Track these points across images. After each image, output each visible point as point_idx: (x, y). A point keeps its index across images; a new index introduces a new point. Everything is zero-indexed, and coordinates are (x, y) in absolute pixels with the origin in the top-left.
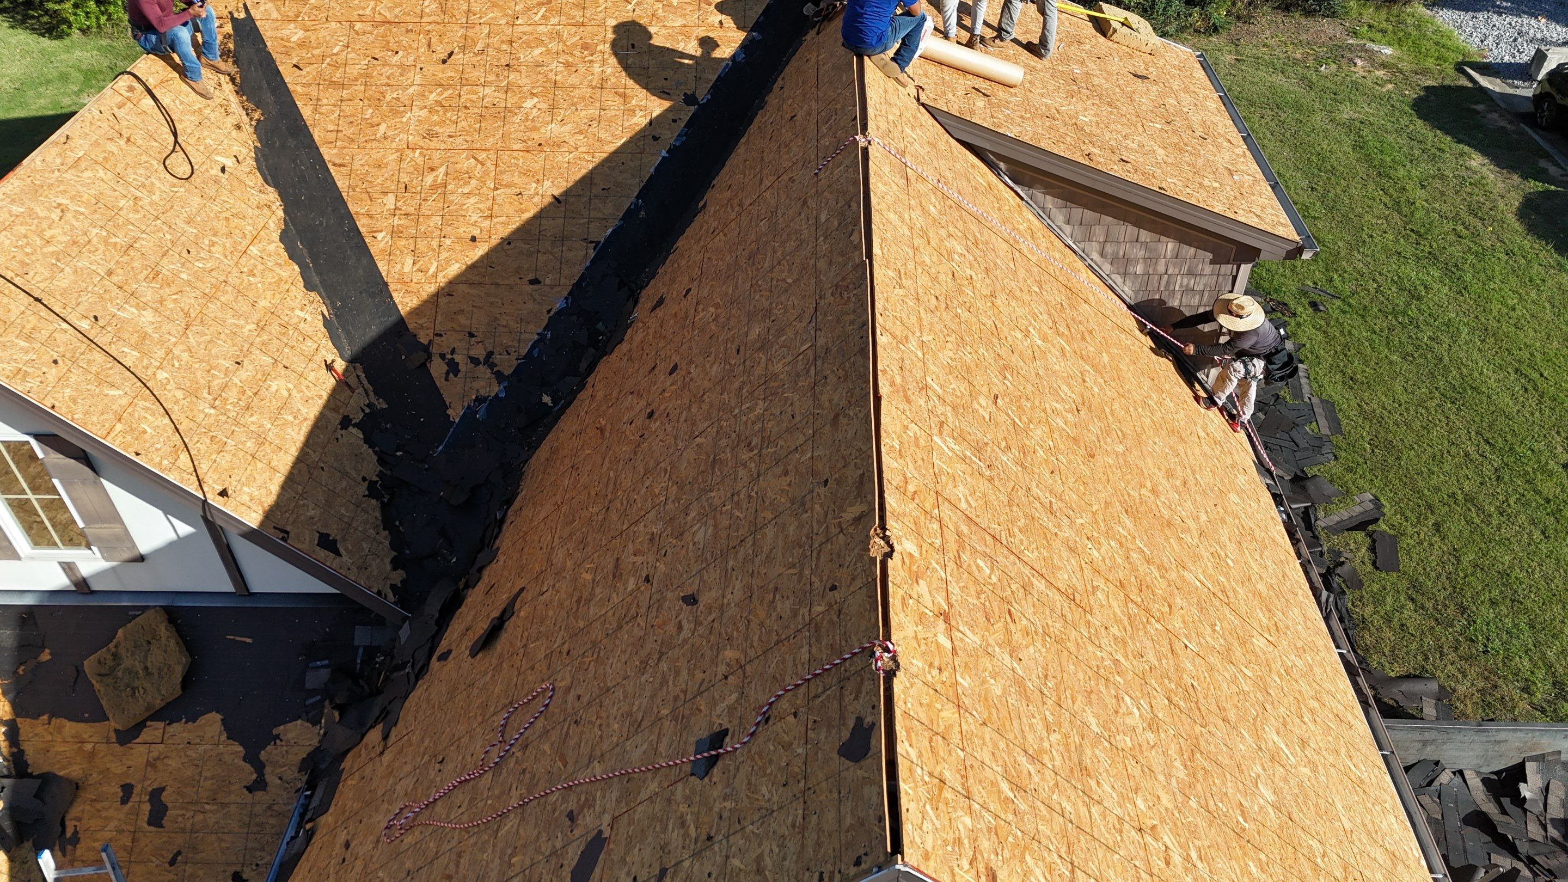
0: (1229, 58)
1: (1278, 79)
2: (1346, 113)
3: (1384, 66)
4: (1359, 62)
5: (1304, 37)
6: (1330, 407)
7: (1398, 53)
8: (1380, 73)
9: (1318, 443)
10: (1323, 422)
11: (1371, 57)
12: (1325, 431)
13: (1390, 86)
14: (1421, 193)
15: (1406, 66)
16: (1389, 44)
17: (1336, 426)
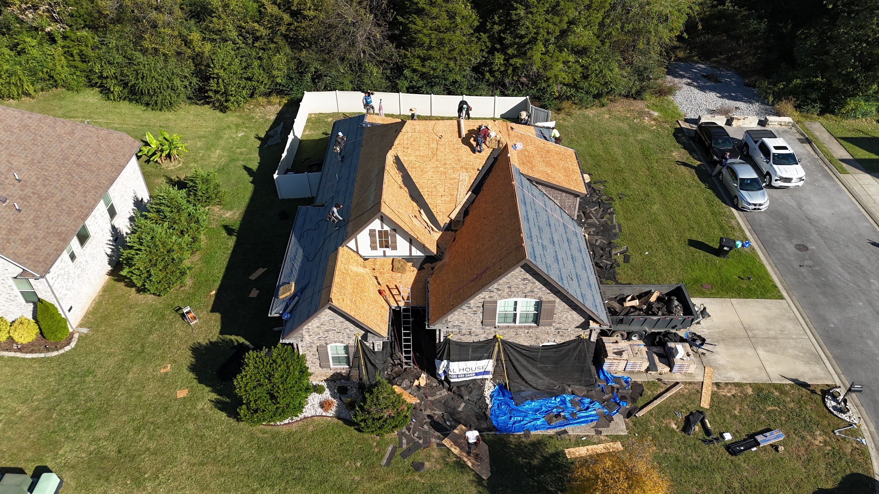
0: (607, 116)
1: (621, 124)
2: (640, 137)
3: (654, 120)
4: (646, 118)
5: (632, 108)
6: (620, 225)
7: (659, 115)
8: (653, 122)
9: (616, 235)
10: (617, 229)
11: (650, 116)
12: (618, 231)
13: (655, 127)
14: (656, 164)
15: (661, 120)
16: (658, 111)
17: (620, 230)
